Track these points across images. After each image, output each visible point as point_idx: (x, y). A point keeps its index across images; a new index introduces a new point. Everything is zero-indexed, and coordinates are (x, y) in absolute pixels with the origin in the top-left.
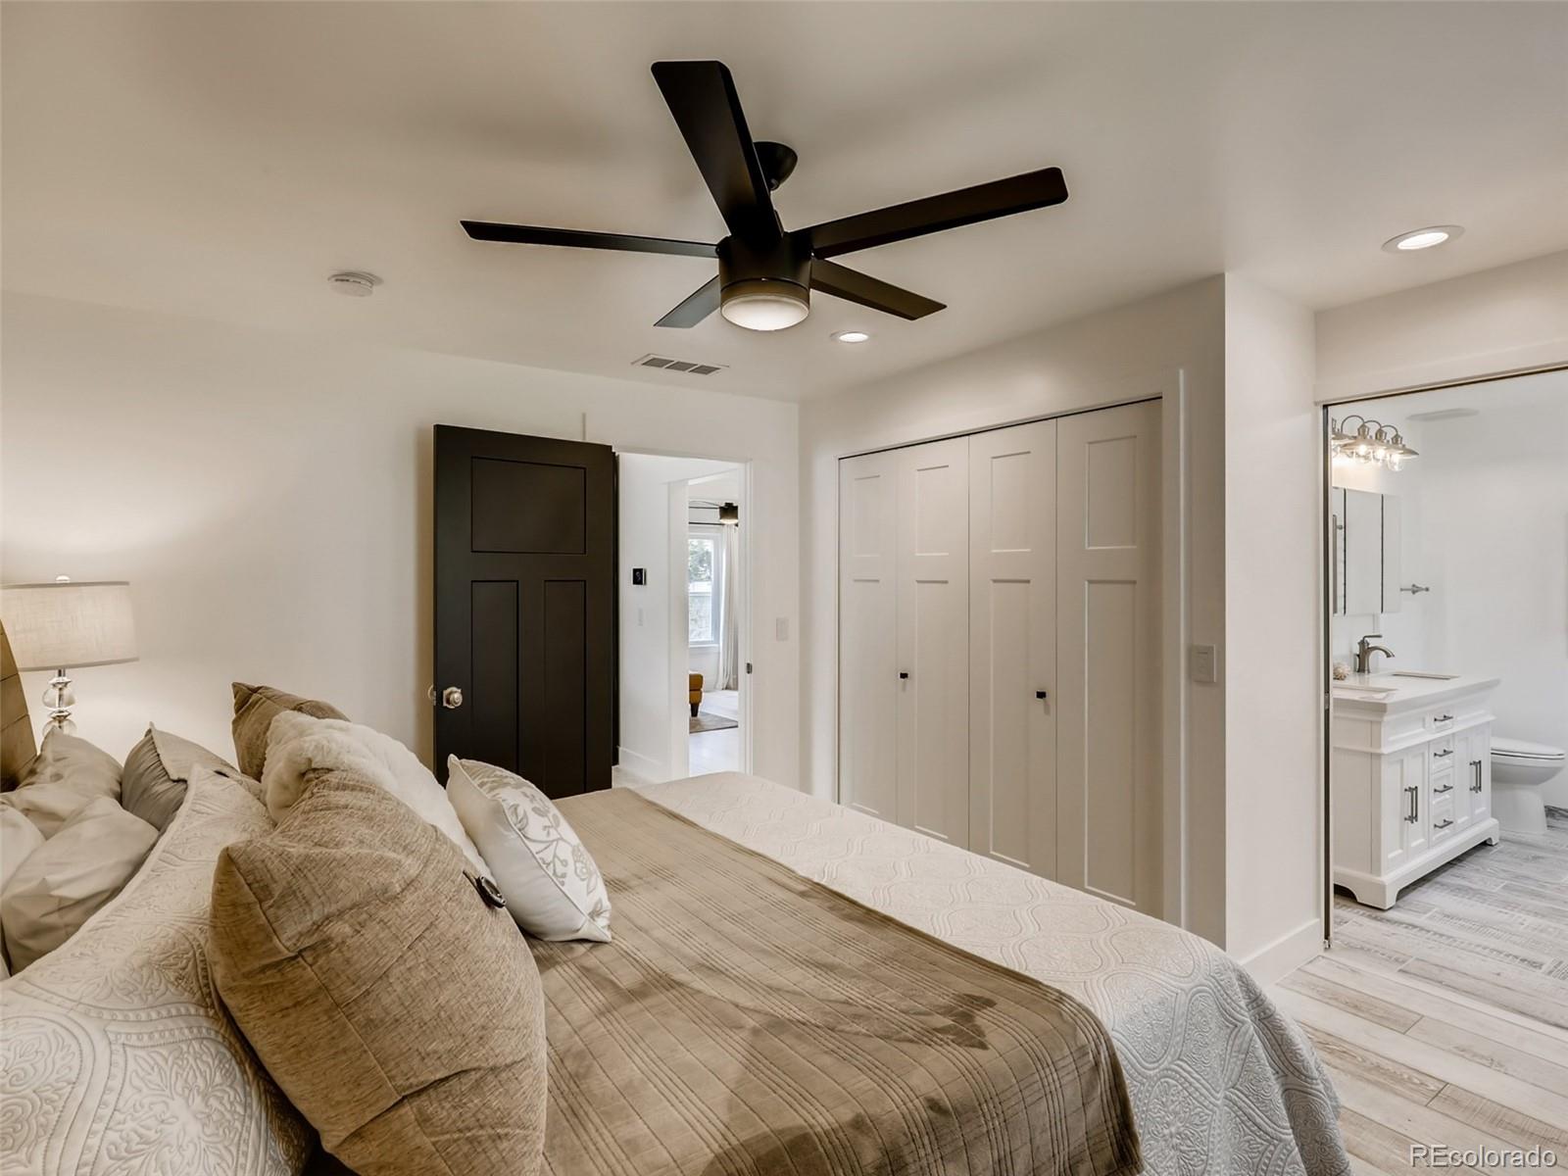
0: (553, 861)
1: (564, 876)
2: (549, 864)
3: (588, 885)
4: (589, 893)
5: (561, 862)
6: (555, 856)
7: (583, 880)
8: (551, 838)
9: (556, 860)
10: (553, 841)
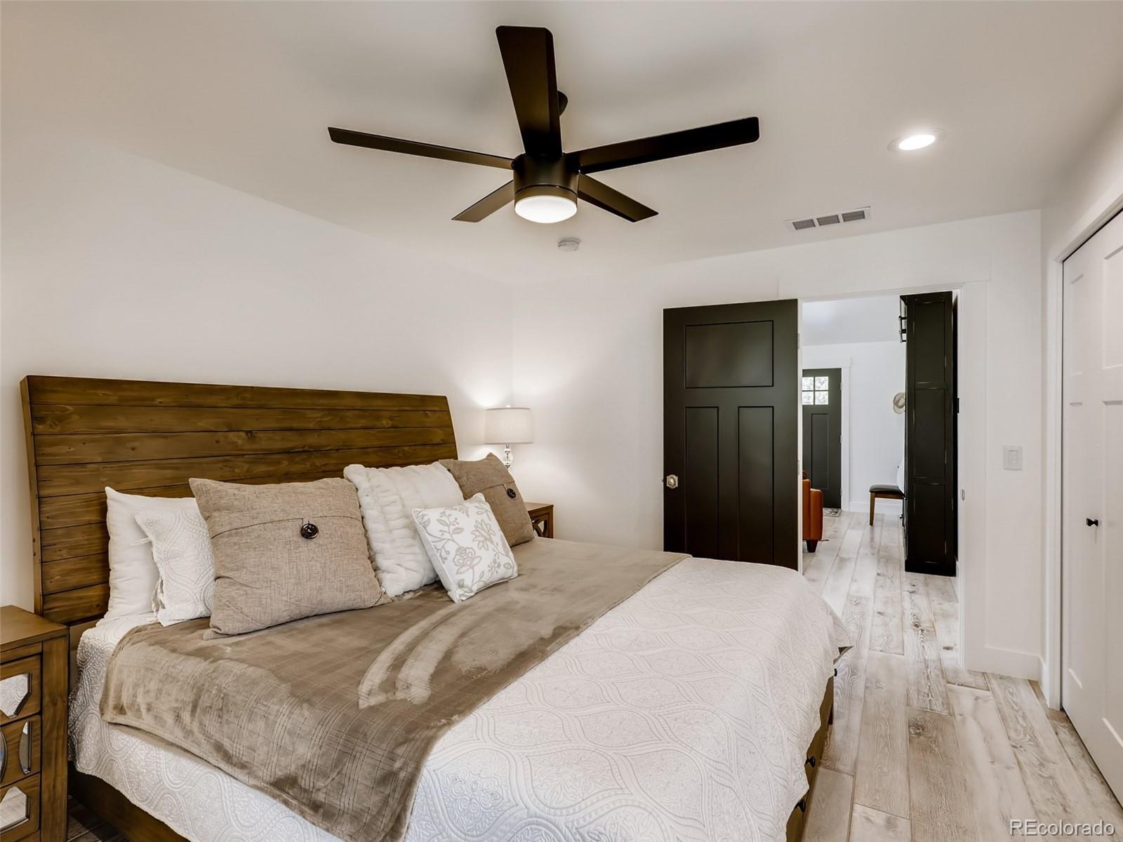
0: (441, 550)
1: (446, 559)
2: (438, 550)
3: (459, 569)
4: (457, 573)
5: (445, 551)
6: (443, 547)
7: (456, 565)
8: (444, 537)
9: (443, 549)
10: (444, 539)
